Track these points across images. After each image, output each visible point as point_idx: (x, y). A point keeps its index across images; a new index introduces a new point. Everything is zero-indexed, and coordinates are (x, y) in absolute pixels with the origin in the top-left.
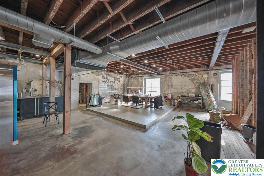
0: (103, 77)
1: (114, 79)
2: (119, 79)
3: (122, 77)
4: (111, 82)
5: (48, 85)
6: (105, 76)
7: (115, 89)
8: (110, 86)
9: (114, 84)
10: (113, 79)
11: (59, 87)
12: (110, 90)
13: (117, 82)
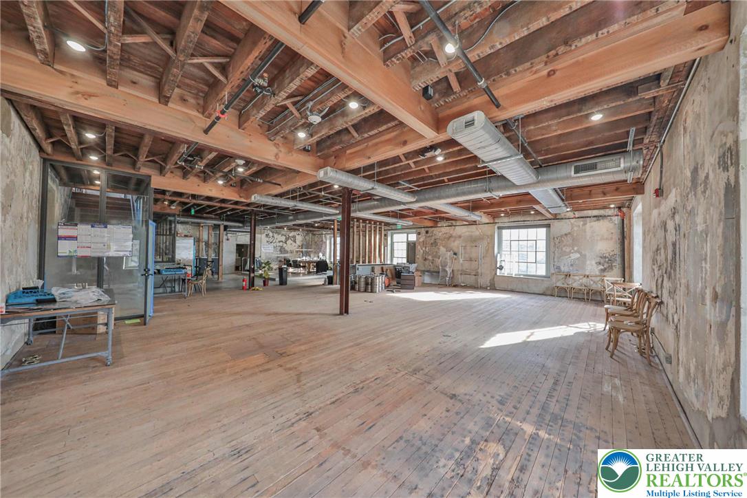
0: (267, 235)
1: (285, 237)
2: (294, 237)
3: (299, 234)
4: (280, 242)
5: (204, 247)
6: (271, 234)
7: (286, 252)
8: (279, 248)
9: (285, 245)
10: (283, 238)
11: (214, 250)
12: (279, 252)
13: (289, 242)
